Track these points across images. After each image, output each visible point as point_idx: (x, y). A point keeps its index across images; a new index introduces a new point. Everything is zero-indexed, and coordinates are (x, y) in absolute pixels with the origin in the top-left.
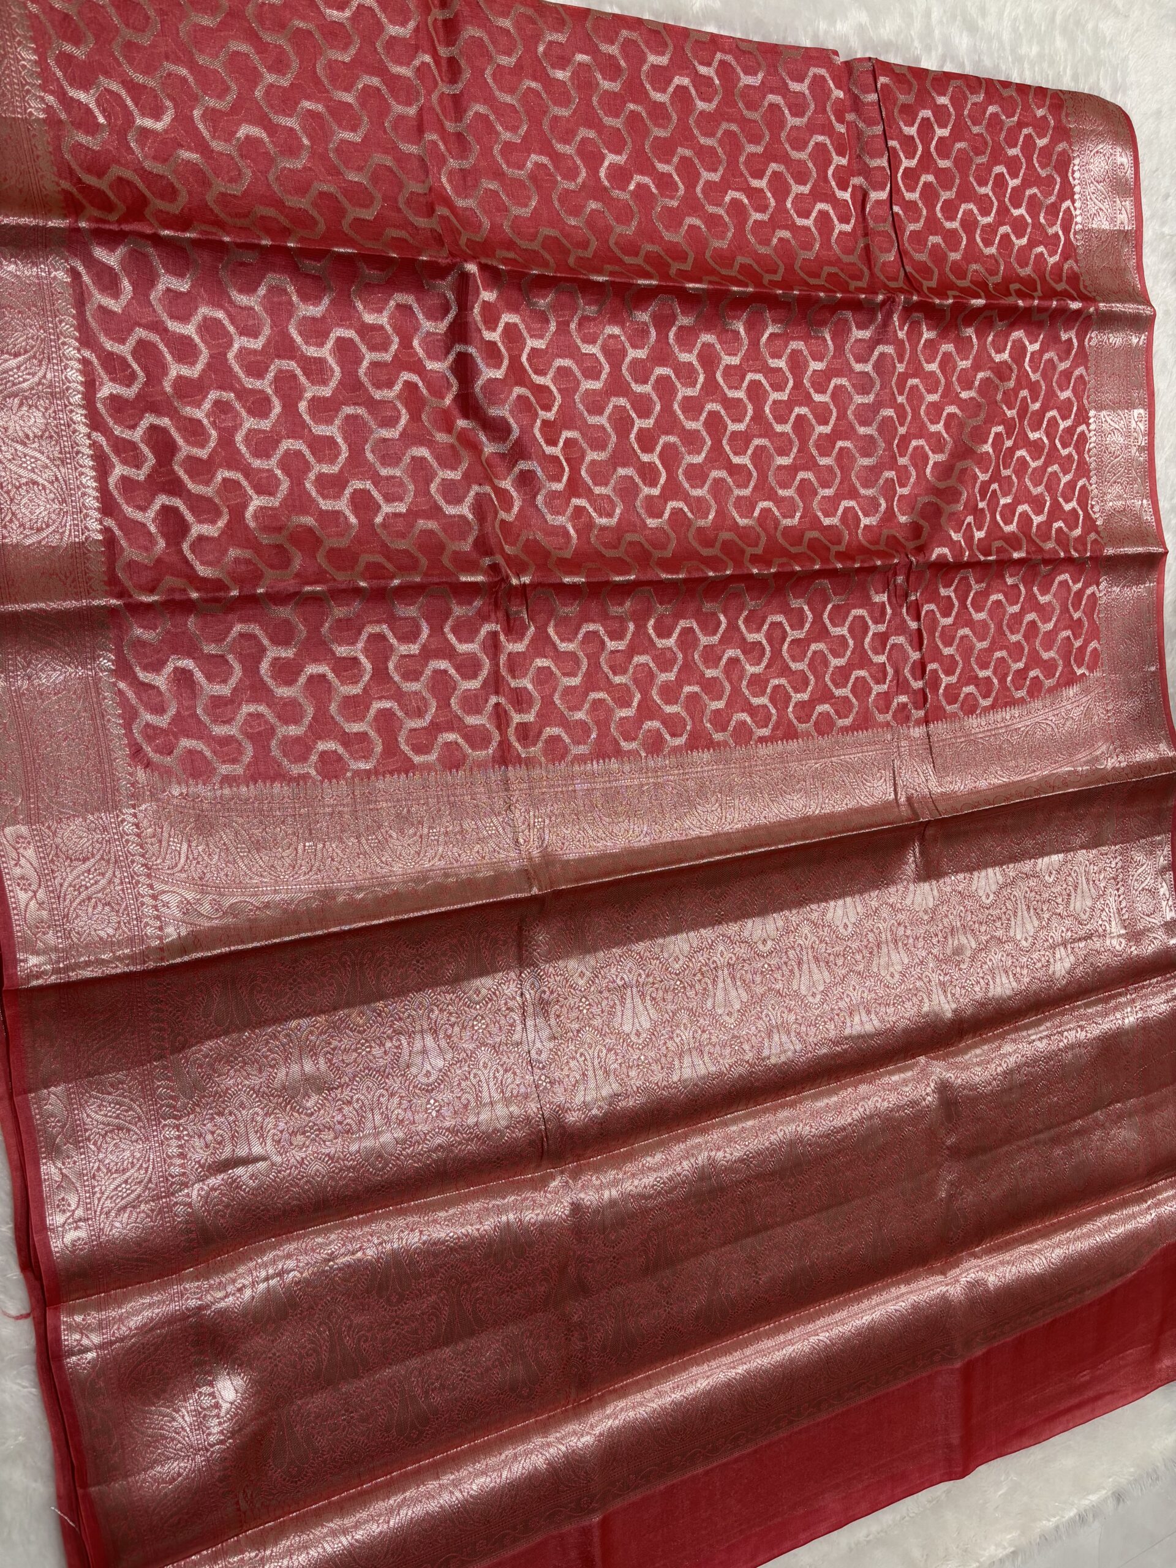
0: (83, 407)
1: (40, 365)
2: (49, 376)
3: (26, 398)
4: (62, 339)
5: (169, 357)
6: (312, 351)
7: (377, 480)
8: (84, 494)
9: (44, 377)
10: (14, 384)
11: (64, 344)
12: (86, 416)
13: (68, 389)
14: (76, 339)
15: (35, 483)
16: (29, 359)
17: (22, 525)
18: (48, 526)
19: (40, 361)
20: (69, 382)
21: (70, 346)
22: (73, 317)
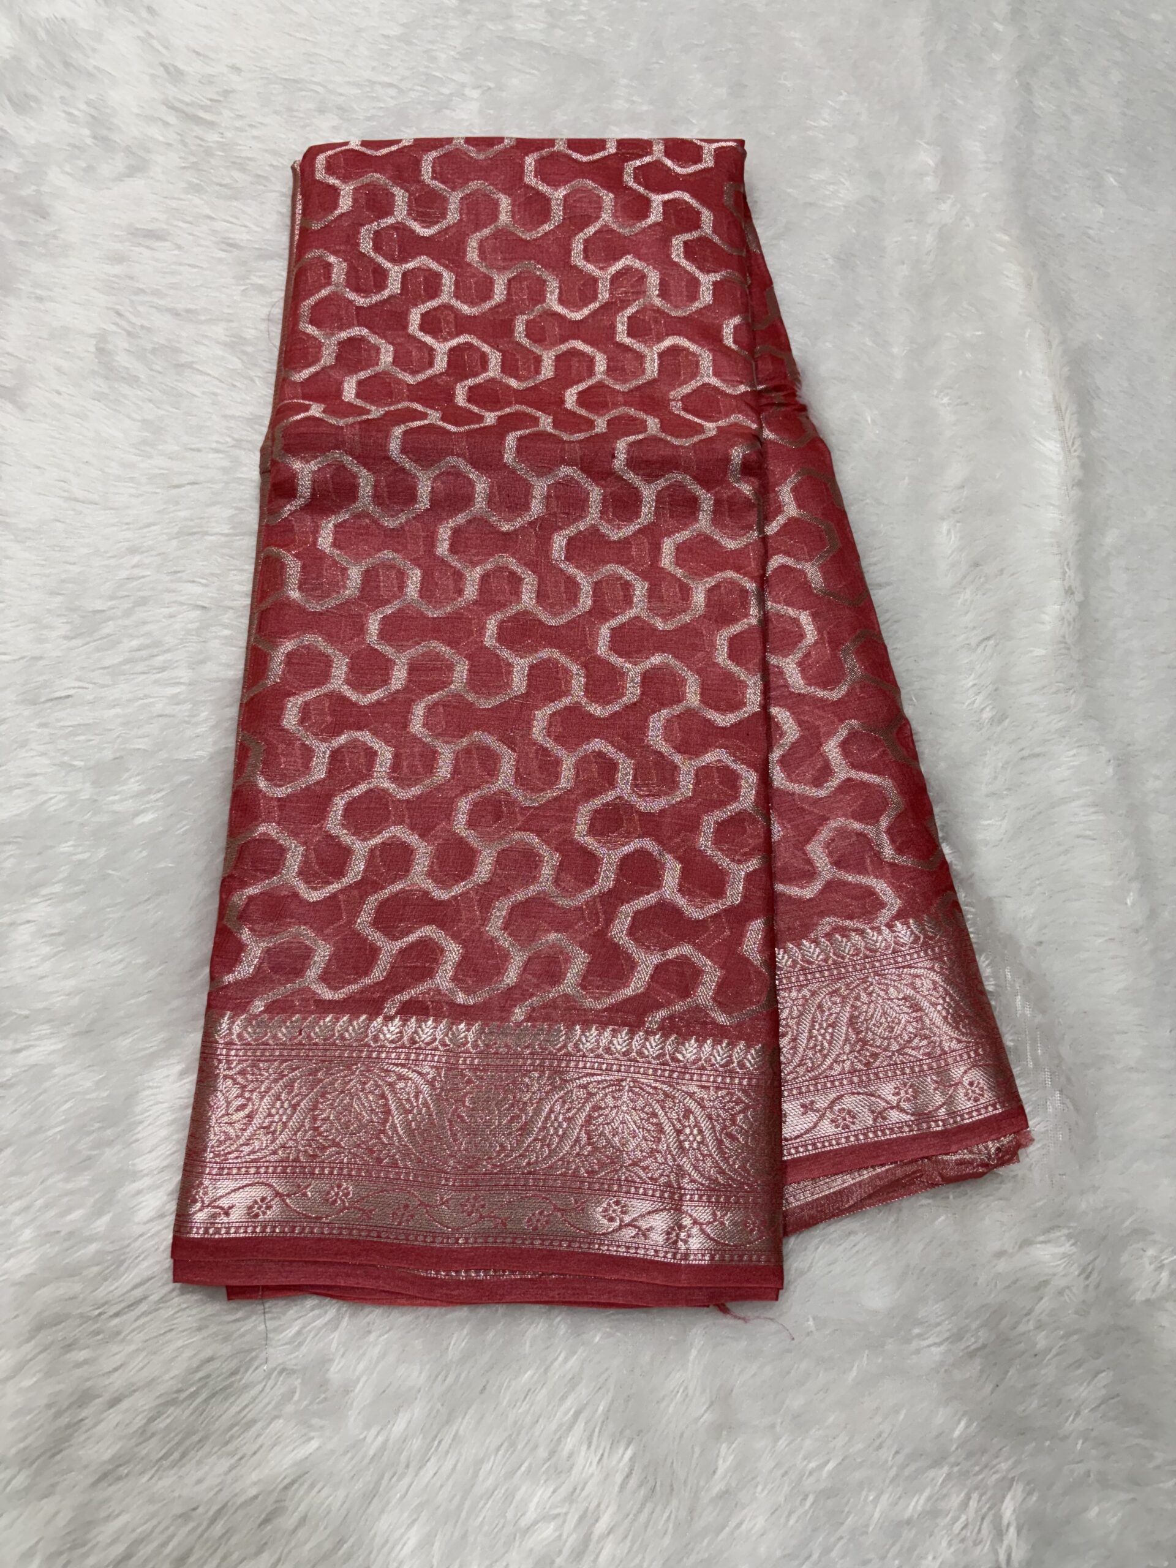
4: (369, 1040)
5: (399, 886)
7: (600, 612)
8: (608, 1050)
11: (376, 1039)
13: (444, 1045)
14: (370, 1019)
15: (589, 1120)
16: (394, 1091)
17: (652, 1153)
18: (654, 1115)
20: (434, 1040)
21: (381, 1031)
22: (338, 1020)
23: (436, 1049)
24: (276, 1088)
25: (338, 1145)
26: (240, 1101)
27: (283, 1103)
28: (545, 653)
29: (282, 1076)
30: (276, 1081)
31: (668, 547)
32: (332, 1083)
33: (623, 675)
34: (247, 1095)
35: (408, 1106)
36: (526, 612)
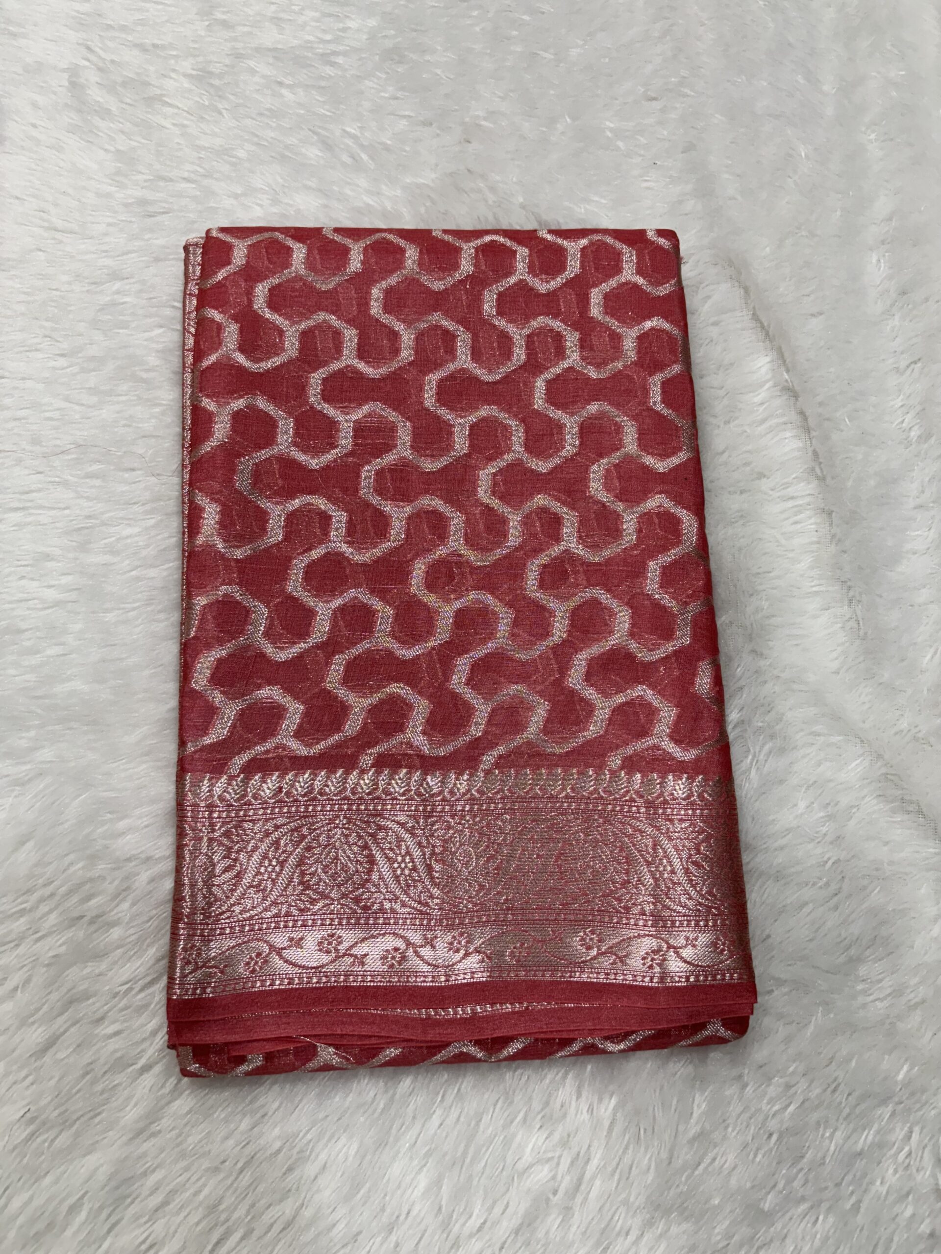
0: (445, 776)
1: (386, 829)
2: (402, 818)
3: (433, 853)
5: (366, 646)
6: (345, 441)
7: (533, 366)
9: (402, 825)
10: (414, 869)
11: (354, 792)
12: (459, 774)
13: (420, 795)
14: (347, 773)
19: (380, 828)
20: (409, 790)
21: (358, 784)
22: (316, 775)
23: (412, 799)
24: (263, 847)
25: (327, 897)
26: (228, 862)
27: (270, 861)
28: (484, 411)
29: (267, 834)
30: (261, 840)
31: (596, 296)
32: (316, 839)
33: (560, 427)
34: (233, 856)
35: (391, 854)
36: (462, 370)
